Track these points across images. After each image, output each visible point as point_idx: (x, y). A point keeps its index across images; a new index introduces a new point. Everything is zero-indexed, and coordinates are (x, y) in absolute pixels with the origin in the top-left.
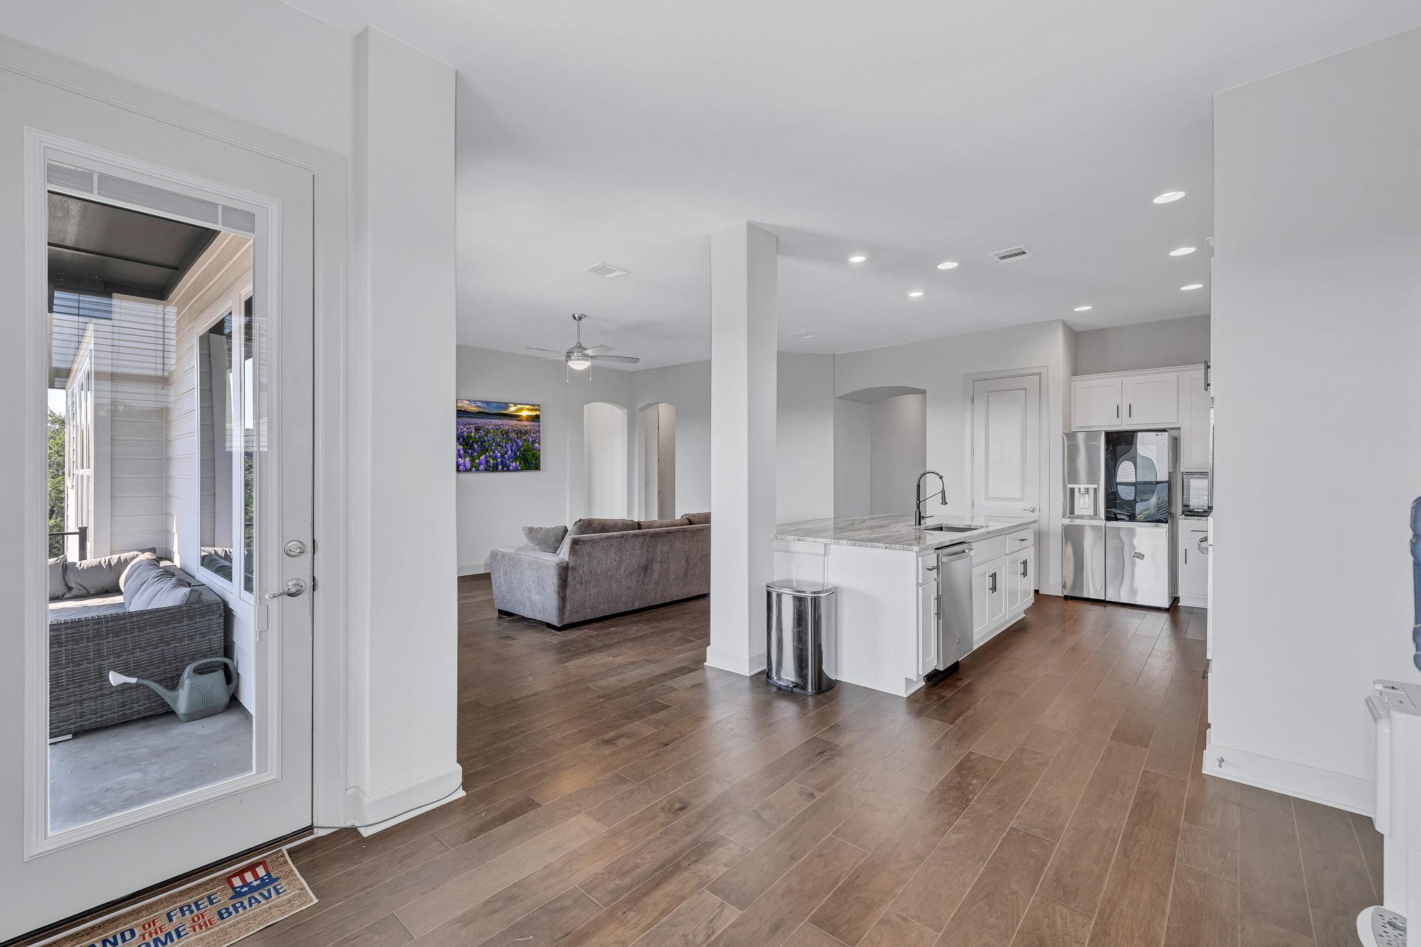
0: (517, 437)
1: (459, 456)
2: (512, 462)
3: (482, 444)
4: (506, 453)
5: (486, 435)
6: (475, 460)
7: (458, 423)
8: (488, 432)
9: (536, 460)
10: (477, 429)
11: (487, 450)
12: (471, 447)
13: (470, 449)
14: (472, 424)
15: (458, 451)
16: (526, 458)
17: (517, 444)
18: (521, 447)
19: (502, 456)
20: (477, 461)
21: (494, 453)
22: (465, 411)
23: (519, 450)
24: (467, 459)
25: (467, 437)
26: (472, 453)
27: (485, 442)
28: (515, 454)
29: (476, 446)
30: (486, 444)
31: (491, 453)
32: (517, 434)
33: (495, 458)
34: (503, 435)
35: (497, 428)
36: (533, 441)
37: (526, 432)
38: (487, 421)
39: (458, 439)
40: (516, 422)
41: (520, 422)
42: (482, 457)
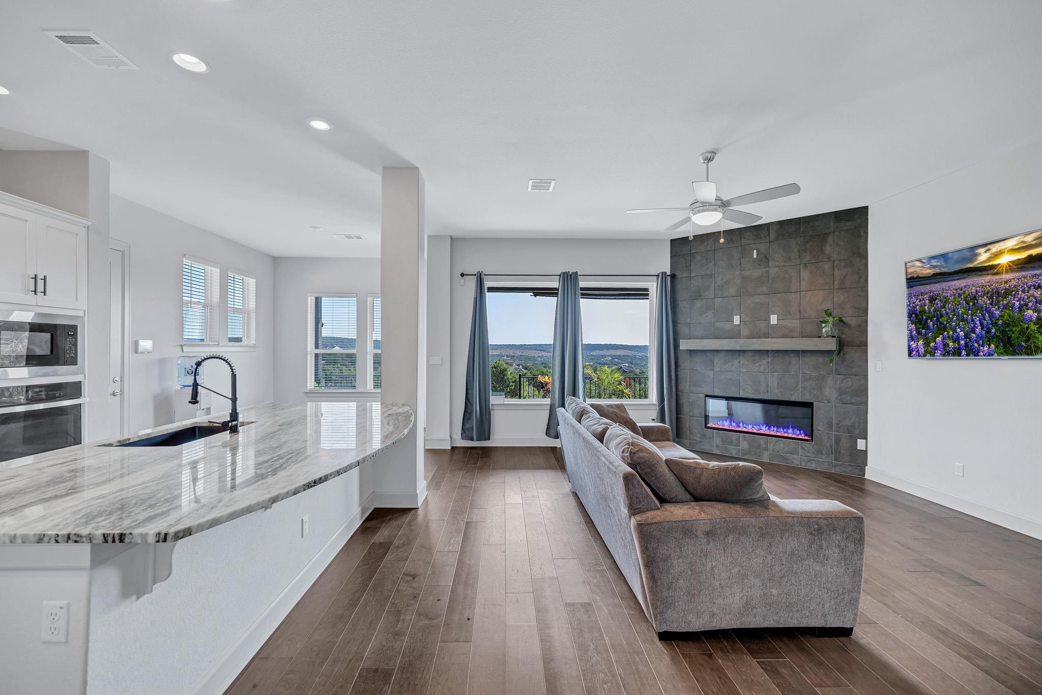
0: (991, 304)
1: (911, 338)
2: (983, 346)
3: (938, 319)
4: (973, 331)
5: (944, 307)
6: (929, 343)
7: (910, 296)
8: (946, 301)
9: (1027, 341)
10: (932, 300)
11: (945, 329)
12: (926, 326)
13: (923, 329)
14: (926, 294)
15: (911, 331)
16: (1009, 338)
17: (992, 315)
18: (998, 319)
19: (967, 336)
20: (932, 344)
21: (955, 331)
22: (918, 277)
23: (995, 324)
24: (921, 342)
25: (920, 312)
26: (926, 334)
27: (942, 316)
28: (988, 332)
29: (931, 324)
30: (944, 320)
31: (951, 333)
32: (991, 298)
33: (956, 340)
34: (967, 303)
35: (960, 292)
36: (1021, 308)
37: (1008, 292)
38: (944, 285)
39: (910, 316)
40: (989, 278)
41: (997, 277)
42: (939, 339)
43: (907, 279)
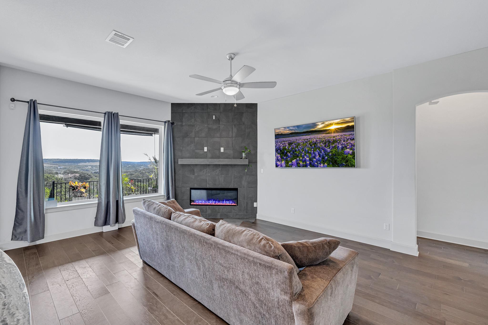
0: (325, 146)
1: (277, 160)
2: (320, 164)
3: (293, 152)
4: (314, 157)
5: (297, 147)
6: (289, 162)
7: (276, 142)
8: (299, 144)
9: (346, 162)
10: (290, 144)
11: (298, 156)
12: (286, 155)
13: (284, 156)
14: (287, 141)
15: (277, 157)
16: (336, 161)
17: (325, 151)
18: (329, 153)
19: (310, 160)
20: (290, 163)
21: (303, 157)
22: (282, 134)
23: (327, 155)
24: (283, 162)
25: (283, 149)
26: (286, 158)
27: (296, 151)
28: (323, 158)
29: (289, 154)
30: (297, 153)
31: (301, 158)
32: (325, 143)
33: (305, 161)
34: (311, 145)
35: (306, 141)
36: (343, 148)
37: (334, 141)
38: (297, 138)
39: (277, 151)
40: (324, 135)
41: (329, 135)
42: (294, 161)
43: (275, 135)
